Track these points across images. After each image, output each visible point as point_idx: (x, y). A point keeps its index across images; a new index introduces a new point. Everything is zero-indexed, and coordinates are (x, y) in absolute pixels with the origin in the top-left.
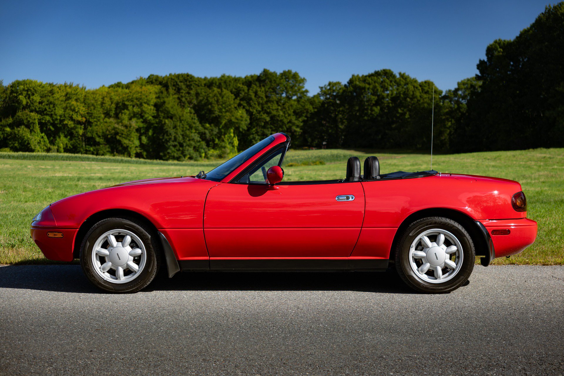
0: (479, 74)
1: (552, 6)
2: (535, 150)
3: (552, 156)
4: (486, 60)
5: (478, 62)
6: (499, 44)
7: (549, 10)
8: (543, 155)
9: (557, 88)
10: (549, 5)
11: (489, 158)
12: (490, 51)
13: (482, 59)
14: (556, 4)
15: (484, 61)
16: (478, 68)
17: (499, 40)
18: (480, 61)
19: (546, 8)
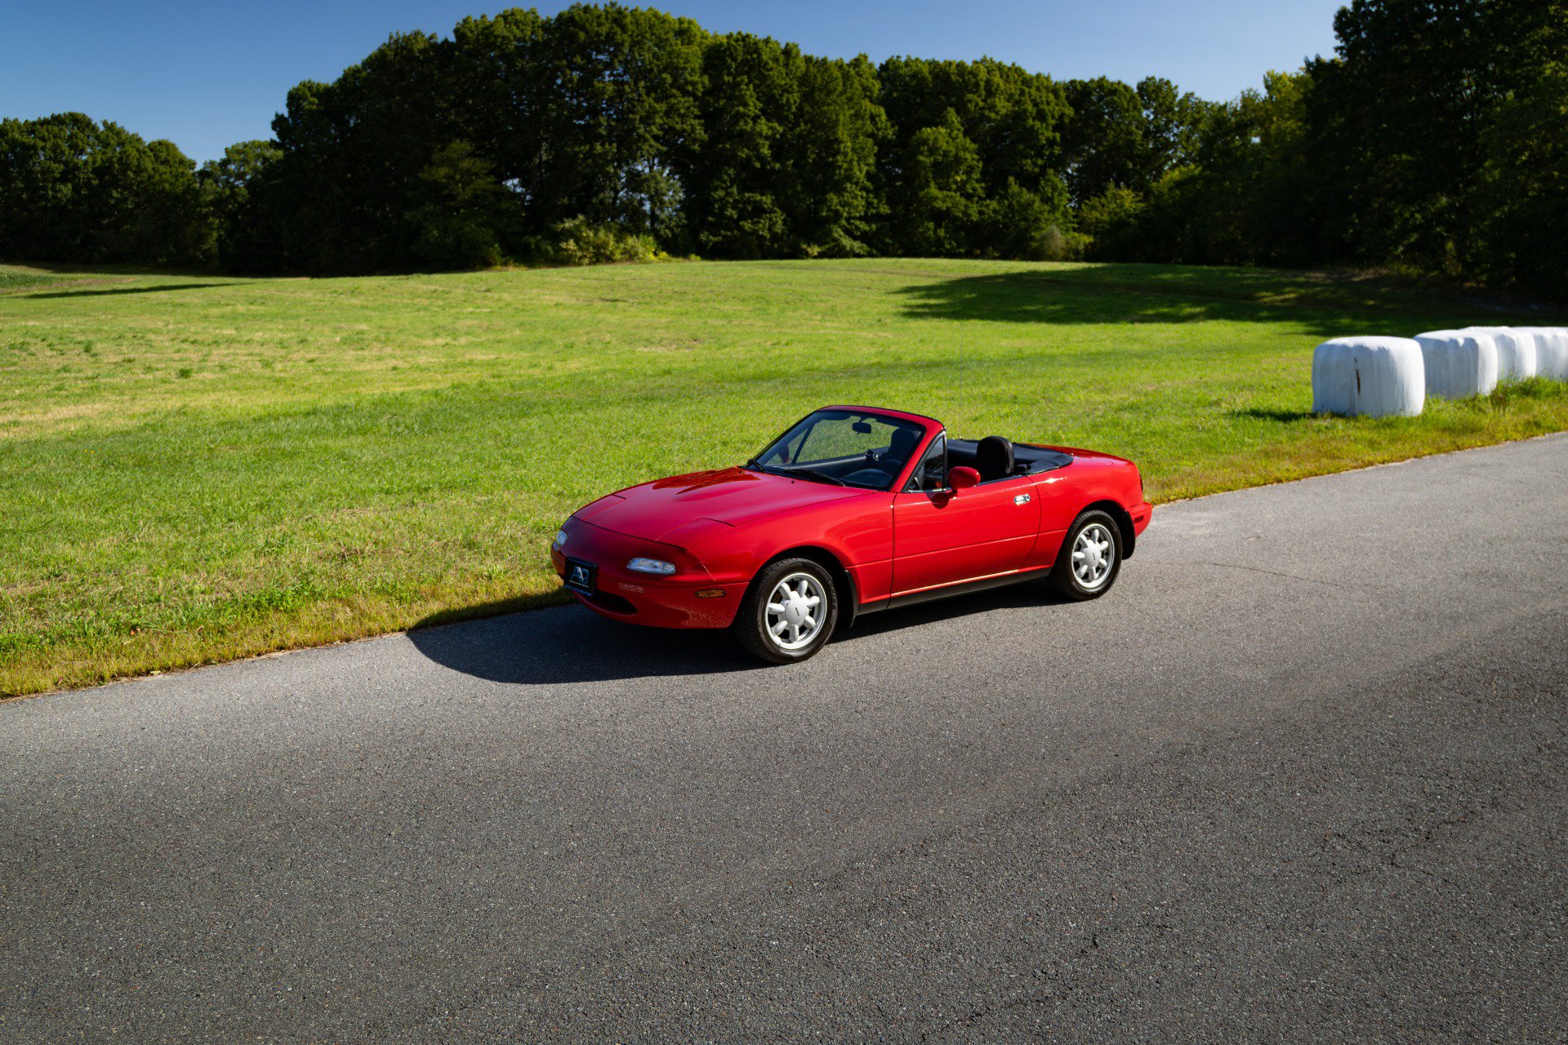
0: (278, 140)
1: (401, 35)
2: (410, 276)
3: (447, 290)
4: (286, 115)
5: (273, 118)
6: (310, 88)
7: (396, 42)
8: (433, 288)
9: (420, 175)
10: (397, 33)
11: (341, 291)
12: (294, 99)
13: (280, 113)
14: (408, 33)
15: (283, 116)
16: (274, 128)
17: (309, 82)
18: (277, 115)
19: (391, 37)
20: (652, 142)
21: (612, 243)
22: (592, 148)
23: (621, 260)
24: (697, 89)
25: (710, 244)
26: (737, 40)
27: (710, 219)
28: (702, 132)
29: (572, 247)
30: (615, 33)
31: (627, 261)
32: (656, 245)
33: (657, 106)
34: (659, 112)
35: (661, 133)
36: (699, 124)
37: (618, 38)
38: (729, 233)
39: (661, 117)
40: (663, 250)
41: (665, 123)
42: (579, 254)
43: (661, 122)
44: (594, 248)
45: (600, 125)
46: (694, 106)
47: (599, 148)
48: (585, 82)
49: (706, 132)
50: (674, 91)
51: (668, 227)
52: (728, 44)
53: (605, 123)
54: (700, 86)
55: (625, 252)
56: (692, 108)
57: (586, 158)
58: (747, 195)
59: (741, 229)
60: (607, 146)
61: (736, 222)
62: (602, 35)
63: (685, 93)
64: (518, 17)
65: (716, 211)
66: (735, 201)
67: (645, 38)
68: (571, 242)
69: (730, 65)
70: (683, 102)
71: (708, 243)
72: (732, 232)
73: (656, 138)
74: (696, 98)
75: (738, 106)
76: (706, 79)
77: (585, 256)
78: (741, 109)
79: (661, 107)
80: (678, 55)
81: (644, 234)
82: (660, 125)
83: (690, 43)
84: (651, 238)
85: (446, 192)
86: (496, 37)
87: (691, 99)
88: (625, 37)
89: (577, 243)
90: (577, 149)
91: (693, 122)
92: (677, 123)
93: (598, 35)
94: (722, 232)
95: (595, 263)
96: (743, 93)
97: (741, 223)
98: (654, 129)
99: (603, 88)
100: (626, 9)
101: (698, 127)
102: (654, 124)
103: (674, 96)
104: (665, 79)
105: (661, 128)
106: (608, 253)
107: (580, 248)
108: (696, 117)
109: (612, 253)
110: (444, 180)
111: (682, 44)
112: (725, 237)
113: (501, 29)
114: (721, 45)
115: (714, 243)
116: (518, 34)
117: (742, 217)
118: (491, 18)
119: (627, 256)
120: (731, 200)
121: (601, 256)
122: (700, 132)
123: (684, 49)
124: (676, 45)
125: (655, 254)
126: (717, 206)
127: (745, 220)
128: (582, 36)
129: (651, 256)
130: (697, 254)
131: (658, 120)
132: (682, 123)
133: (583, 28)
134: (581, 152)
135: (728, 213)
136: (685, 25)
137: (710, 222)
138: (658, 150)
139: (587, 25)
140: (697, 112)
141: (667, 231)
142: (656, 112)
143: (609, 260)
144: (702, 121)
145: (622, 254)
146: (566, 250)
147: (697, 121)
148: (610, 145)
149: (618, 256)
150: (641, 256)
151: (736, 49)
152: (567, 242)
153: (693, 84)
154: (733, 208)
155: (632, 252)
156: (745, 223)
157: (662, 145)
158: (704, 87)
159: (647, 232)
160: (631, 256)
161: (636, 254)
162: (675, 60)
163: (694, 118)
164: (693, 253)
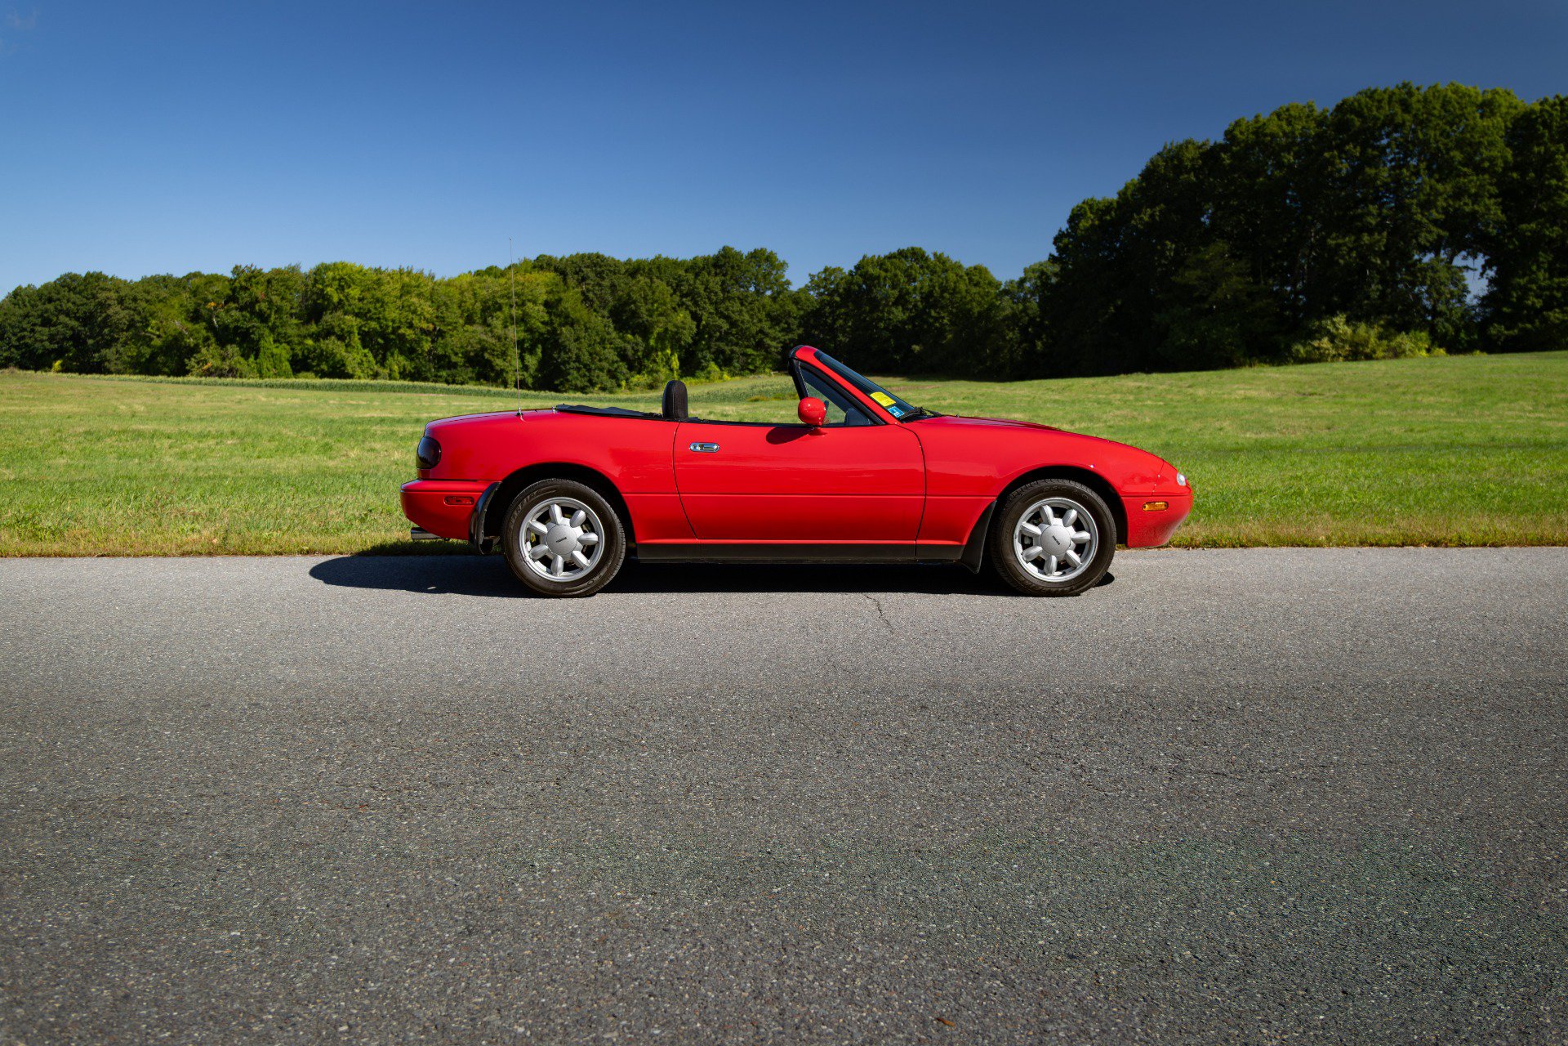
20: (1434, 229)
21: (1373, 340)
22: (1358, 239)
23: (1384, 358)
24: (1496, 165)
25: (1502, 339)
26: (1553, 106)
27: (1505, 309)
28: (1499, 212)
29: (1325, 346)
30: (1395, 114)
31: (1391, 358)
32: (1429, 342)
33: (1440, 187)
34: (1441, 194)
35: (1442, 217)
36: (1495, 204)
37: (1399, 119)
38: (1529, 326)
39: (1445, 200)
40: (1440, 347)
41: (1449, 205)
42: (1333, 352)
43: (1445, 205)
44: (1350, 346)
45: (1370, 214)
46: (1491, 184)
47: (1366, 238)
48: (1357, 171)
49: (1503, 212)
50: (1465, 169)
51: (1447, 320)
52: (1541, 111)
53: (1375, 212)
54: (1500, 162)
55: (1389, 349)
56: (1488, 187)
57: (1351, 250)
58: (1556, 280)
59: (1545, 320)
60: (1376, 236)
61: (1538, 312)
62: (1378, 119)
63: (1478, 169)
64: (1292, 113)
65: (1515, 300)
66: (1540, 288)
67: (1433, 115)
68: (1325, 340)
69: (1543, 135)
70: (1472, 181)
71: (1499, 338)
72: (1532, 323)
73: (1435, 222)
74: (1493, 174)
75: (1549, 179)
76: (1509, 154)
77: (1340, 355)
78: (1554, 182)
79: (1446, 188)
80: (1473, 129)
81: (1415, 330)
82: (1443, 208)
83: (1493, 114)
84: (1424, 335)
85: (1196, 294)
86: (1266, 135)
87: (1486, 176)
88: (1407, 117)
89: (1332, 341)
90: (1340, 241)
91: (1487, 201)
92: (1466, 204)
93: (1376, 118)
94: (1520, 325)
95: (1349, 360)
96: (1557, 163)
97: (1545, 313)
98: (1435, 214)
99: (1376, 174)
100: (1418, 89)
101: (1493, 208)
102: (1436, 207)
103: (1465, 175)
104: (1453, 157)
105: (1445, 211)
106: (1368, 351)
107: (1336, 348)
108: (1496, 196)
109: (1374, 352)
110: (1196, 283)
111: (1482, 116)
112: (1521, 330)
113: (1273, 128)
114: (1532, 111)
115: (1507, 336)
116: (1287, 129)
117: (1549, 305)
118: (1262, 119)
119: (1391, 354)
120: (1534, 287)
121: (1357, 353)
122: (1496, 213)
123: (1486, 122)
124: (1474, 118)
125: (1428, 351)
126: (1515, 295)
127: (1551, 309)
128: (1357, 122)
129: (1424, 353)
130: (1482, 350)
131: (1441, 203)
132: (1473, 204)
133: (1359, 114)
134: (1345, 244)
135: (1530, 302)
136: (1489, 96)
137: (1505, 313)
138: (1439, 235)
139: (1365, 110)
140: (1494, 190)
141: (1447, 325)
142: (1438, 194)
143: (1369, 357)
144: (1500, 200)
145: (1384, 351)
146: (1318, 348)
147: (1493, 201)
148: (1380, 233)
149: (1380, 354)
150: (1408, 352)
151: (1551, 115)
152: (1320, 340)
153: (1492, 160)
154: (1537, 297)
155: (1399, 350)
156: (1551, 314)
157: (1444, 230)
158: (1506, 162)
159: (1420, 327)
160: (1397, 353)
161: (1404, 352)
162: (1468, 135)
163: (1489, 198)
164: (1477, 348)
